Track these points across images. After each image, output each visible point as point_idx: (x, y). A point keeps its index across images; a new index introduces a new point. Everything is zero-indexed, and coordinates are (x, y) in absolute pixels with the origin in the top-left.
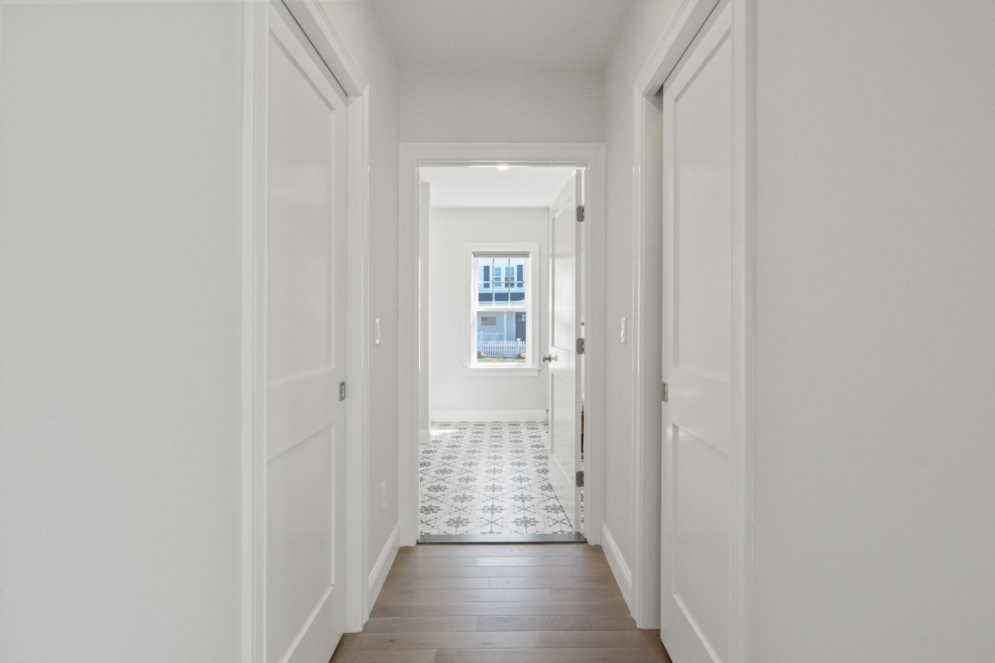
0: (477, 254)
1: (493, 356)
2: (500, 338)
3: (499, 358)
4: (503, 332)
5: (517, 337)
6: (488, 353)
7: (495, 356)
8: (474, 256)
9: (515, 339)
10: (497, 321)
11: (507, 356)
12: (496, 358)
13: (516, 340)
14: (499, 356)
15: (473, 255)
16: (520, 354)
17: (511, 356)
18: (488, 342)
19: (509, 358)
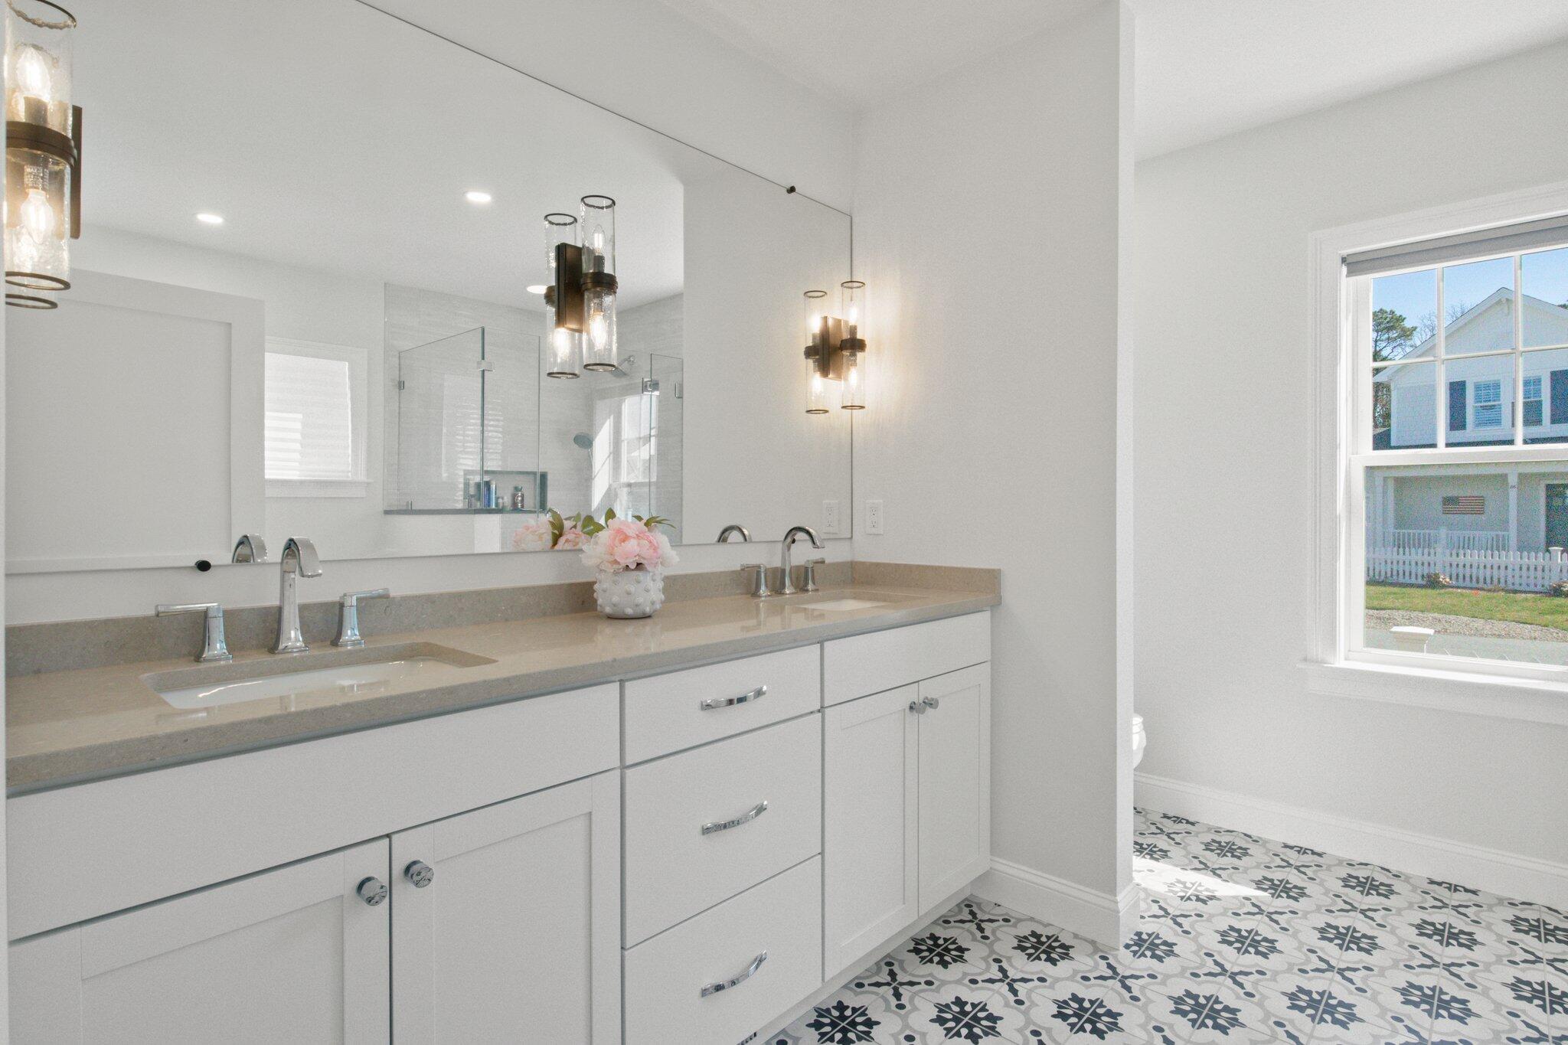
0: (1355, 264)
1: (1474, 584)
2: (1500, 545)
3: (1494, 591)
4: (1506, 529)
5: (1550, 542)
6: (1461, 576)
7: (1481, 585)
8: (1350, 273)
9: (1543, 546)
10: (1490, 506)
11: (1517, 587)
12: (1482, 589)
13: (1548, 551)
14: (1490, 587)
15: (1344, 269)
16: (1560, 586)
17: (1531, 588)
18: (1461, 552)
19: (1525, 592)
